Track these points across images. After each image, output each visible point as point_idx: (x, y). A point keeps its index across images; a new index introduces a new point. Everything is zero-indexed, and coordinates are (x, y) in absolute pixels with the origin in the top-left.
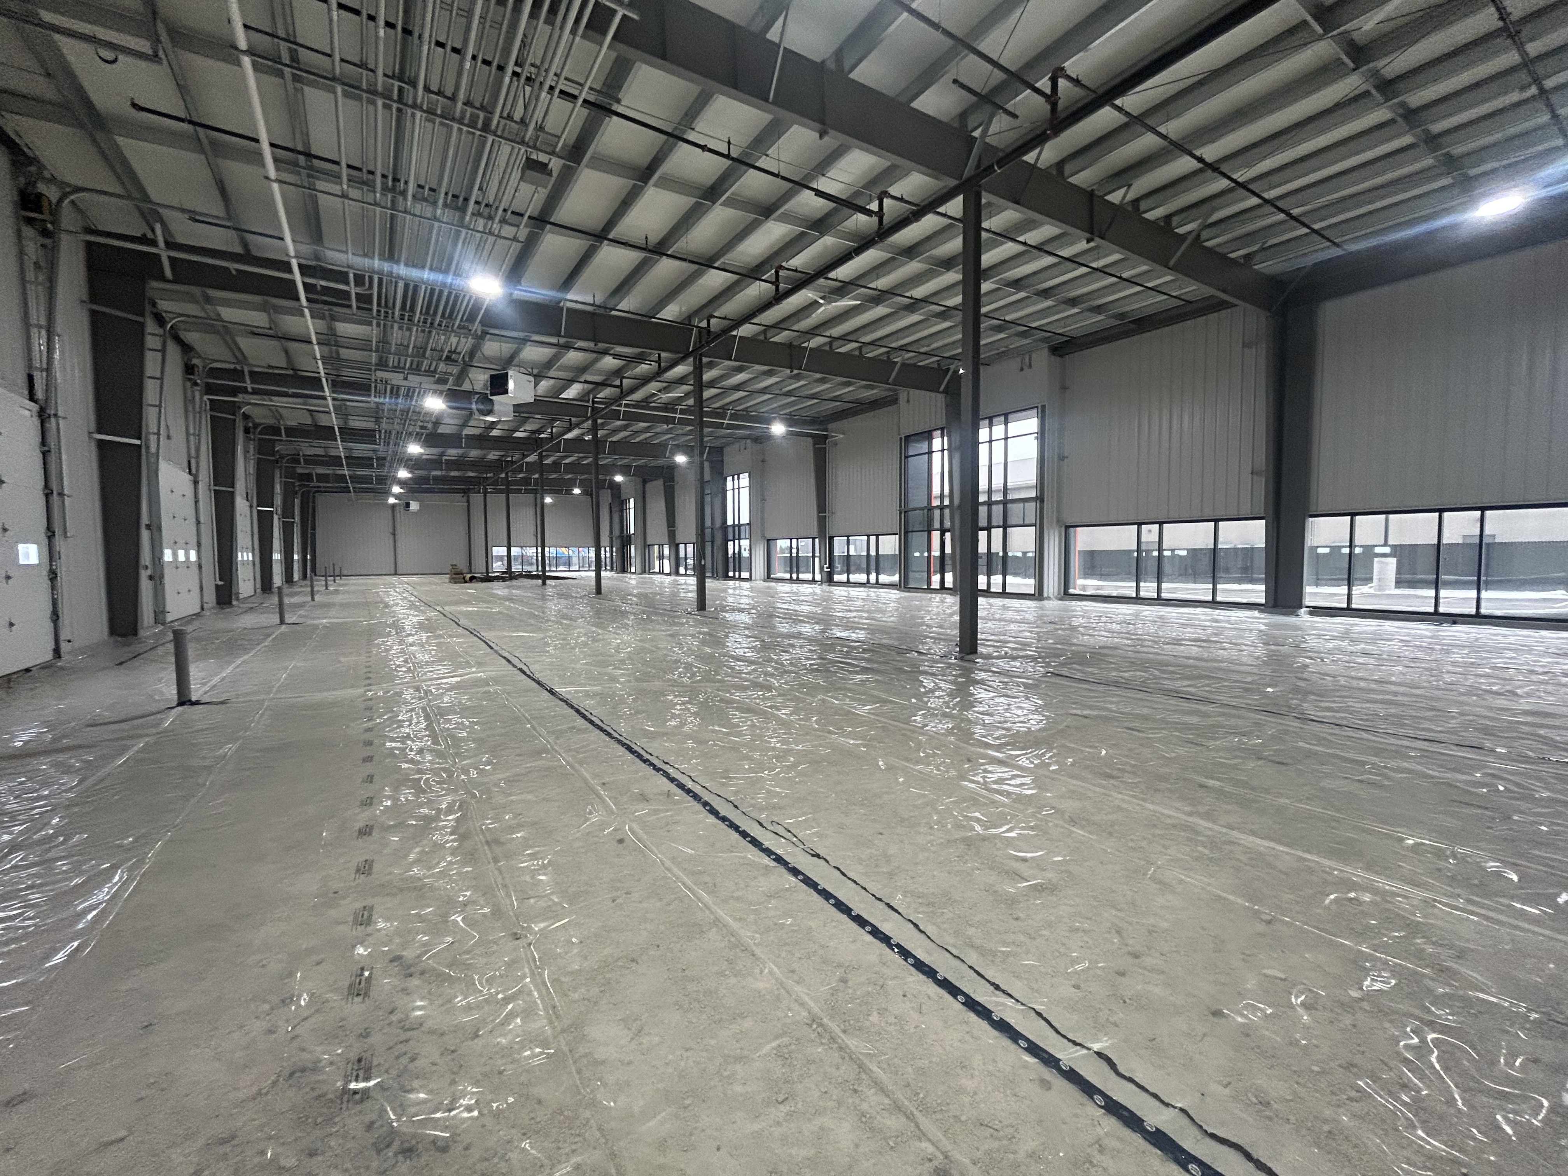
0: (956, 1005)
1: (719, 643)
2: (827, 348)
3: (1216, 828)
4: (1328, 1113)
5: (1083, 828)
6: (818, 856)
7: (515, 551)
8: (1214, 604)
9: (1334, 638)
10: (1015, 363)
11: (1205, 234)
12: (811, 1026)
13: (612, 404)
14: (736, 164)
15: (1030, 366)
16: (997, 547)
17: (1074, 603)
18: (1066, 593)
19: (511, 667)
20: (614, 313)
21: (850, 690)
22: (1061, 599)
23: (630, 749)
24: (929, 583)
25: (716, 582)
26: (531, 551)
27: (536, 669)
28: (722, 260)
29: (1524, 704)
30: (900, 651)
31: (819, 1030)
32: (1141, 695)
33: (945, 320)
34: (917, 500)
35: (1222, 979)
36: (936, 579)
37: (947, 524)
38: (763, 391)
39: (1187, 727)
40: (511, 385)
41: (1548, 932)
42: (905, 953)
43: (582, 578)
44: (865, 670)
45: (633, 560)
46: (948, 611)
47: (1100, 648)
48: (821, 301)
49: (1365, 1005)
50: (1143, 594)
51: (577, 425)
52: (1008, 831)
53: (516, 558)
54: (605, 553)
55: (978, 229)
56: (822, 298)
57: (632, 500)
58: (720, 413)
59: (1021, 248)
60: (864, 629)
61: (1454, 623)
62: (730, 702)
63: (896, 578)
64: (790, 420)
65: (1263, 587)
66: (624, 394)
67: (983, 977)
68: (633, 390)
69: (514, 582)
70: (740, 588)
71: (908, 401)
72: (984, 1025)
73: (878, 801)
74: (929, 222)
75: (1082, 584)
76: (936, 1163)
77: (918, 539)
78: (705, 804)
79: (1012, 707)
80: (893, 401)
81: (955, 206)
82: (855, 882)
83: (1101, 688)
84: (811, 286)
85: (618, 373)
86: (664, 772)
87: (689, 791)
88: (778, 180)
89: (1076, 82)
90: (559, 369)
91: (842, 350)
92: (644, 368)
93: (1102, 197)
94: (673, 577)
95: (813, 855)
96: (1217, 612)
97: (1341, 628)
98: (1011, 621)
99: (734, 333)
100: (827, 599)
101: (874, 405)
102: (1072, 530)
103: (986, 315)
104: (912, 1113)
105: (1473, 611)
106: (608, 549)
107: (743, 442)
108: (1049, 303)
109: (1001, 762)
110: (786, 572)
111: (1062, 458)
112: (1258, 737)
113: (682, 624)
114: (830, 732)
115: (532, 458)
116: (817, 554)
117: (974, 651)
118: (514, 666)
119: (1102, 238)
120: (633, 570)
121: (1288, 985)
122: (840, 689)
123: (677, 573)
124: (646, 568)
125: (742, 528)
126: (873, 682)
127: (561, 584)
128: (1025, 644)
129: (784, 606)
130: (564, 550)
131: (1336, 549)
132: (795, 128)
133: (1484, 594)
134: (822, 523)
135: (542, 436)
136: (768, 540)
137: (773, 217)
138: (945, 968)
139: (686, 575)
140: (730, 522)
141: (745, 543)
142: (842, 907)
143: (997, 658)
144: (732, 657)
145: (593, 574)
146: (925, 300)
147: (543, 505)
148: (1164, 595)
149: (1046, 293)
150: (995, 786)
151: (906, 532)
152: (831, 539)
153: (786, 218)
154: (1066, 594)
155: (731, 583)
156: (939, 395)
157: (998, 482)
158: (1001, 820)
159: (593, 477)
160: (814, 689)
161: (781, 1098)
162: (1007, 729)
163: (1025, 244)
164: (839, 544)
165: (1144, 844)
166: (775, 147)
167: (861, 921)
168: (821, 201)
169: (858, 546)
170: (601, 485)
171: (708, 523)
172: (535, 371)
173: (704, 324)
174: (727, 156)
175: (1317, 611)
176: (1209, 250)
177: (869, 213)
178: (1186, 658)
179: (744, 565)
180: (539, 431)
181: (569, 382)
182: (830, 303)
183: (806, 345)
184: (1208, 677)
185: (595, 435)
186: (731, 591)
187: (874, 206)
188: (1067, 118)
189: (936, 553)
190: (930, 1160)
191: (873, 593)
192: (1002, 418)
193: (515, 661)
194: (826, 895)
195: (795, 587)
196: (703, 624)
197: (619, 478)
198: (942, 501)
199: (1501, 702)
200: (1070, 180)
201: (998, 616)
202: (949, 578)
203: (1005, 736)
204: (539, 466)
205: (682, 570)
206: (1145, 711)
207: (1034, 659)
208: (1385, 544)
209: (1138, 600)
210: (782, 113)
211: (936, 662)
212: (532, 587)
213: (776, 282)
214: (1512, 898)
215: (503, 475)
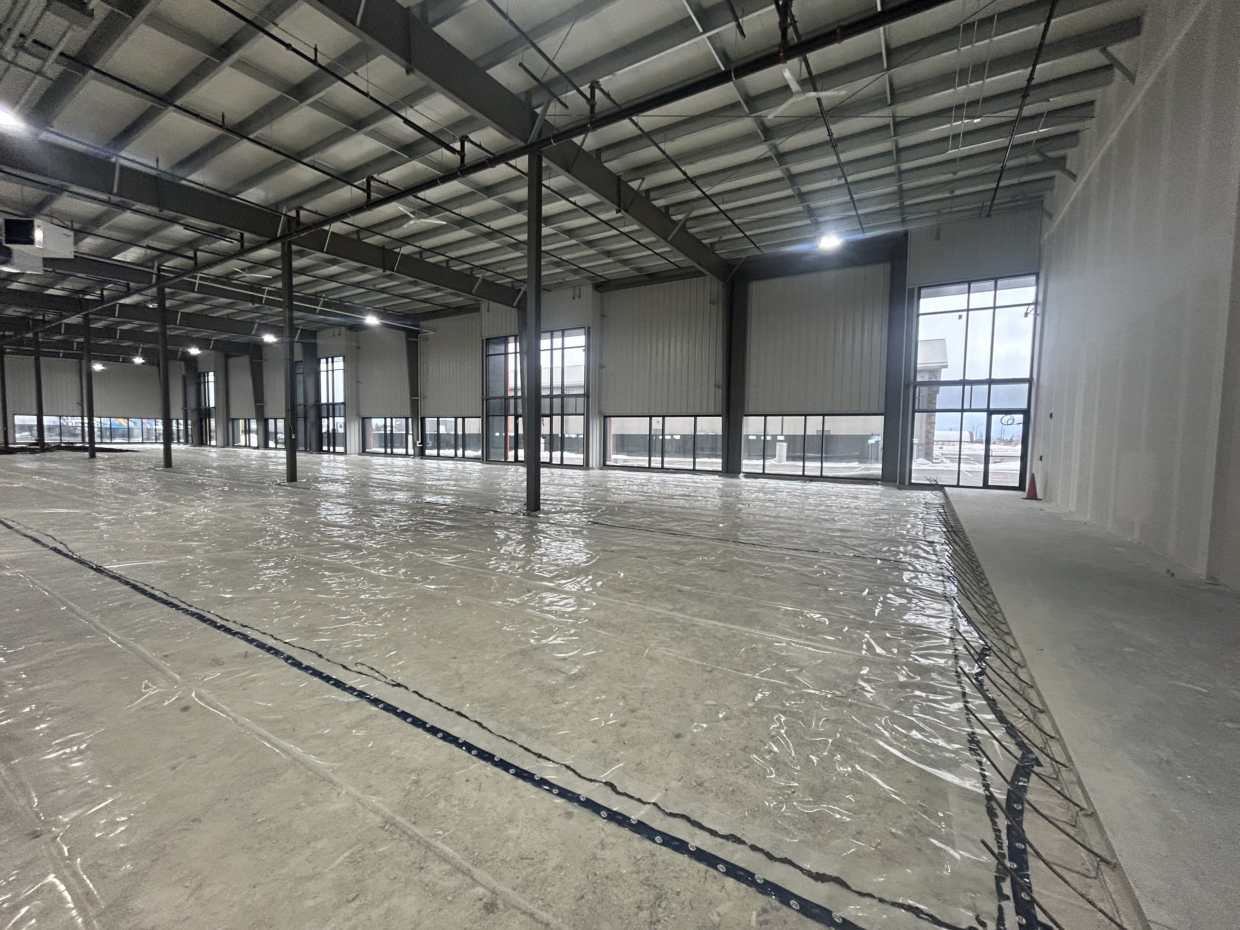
0: (507, 777)
1: (311, 510)
2: (418, 256)
3: (687, 617)
4: (732, 779)
5: (605, 629)
6: (399, 685)
7: (47, 421)
8: (694, 471)
9: (756, 492)
10: (569, 293)
11: (688, 224)
12: (383, 827)
13: (183, 275)
14: (322, 71)
15: (580, 297)
16: (557, 431)
17: (609, 471)
18: (604, 464)
19: (38, 547)
20: (183, 182)
21: (434, 545)
22: (601, 469)
23: (202, 618)
24: (506, 457)
25: (310, 456)
26: (75, 422)
27: (77, 547)
28: (311, 158)
29: (839, 525)
30: (480, 511)
31: (391, 829)
32: (648, 534)
33: (517, 250)
34: (496, 390)
35: (683, 714)
36: (511, 454)
37: (520, 411)
38: (358, 285)
39: (672, 553)
40: (38, 235)
41: (837, 649)
42: (469, 747)
43: (145, 451)
44: (449, 528)
45: (213, 434)
46: (520, 479)
47: (625, 502)
48: (412, 216)
49: (755, 710)
50: (653, 465)
51: (138, 291)
52: (554, 639)
53: (51, 428)
54: (179, 426)
55: (540, 185)
56: (412, 213)
57: (211, 375)
58: (314, 299)
59: (573, 207)
60: (450, 494)
61: (811, 481)
62: (319, 564)
63: (479, 453)
64: (382, 313)
65: (720, 460)
66: (198, 266)
67: (529, 751)
68: (210, 264)
69: (48, 455)
70: (335, 461)
71: (488, 311)
72: (529, 786)
73: (455, 632)
74: (500, 171)
75: (616, 458)
76: (485, 900)
77: (497, 422)
78: (288, 658)
79: (563, 549)
80: (476, 309)
81: (522, 162)
82: (431, 700)
83: (623, 530)
84: (403, 200)
85: (191, 244)
86: (242, 634)
87: (270, 649)
88: (368, 99)
89: (607, 95)
90: (109, 228)
91: (431, 260)
92: (223, 244)
93: (626, 182)
94: (261, 451)
95: (394, 686)
96: (695, 477)
97: (759, 485)
98: (566, 486)
99: (326, 228)
100: (421, 470)
101: (460, 310)
102: (608, 419)
103: (546, 252)
104: (468, 869)
105: (819, 474)
106: (181, 422)
107: (337, 330)
108: (592, 252)
109: (551, 590)
110: (380, 447)
111: (602, 366)
112: (713, 556)
113: (270, 495)
114: (415, 581)
115: (75, 319)
116: (411, 432)
117: (536, 507)
118: (44, 545)
119: (626, 211)
120: (213, 443)
121: (717, 708)
122: (425, 544)
123: (266, 447)
124: (229, 441)
125: (337, 407)
126: (456, 537)
127: (117, 457)
128: (575, 502)
129: (377, 477)
130: (123, 422)
131: (758, 436)
132: (382, 58)
133: (825, 464)
134: (415, 406)
135: (88, 297)
136: (363, 419)
137: (363, 131)
138: (500, 751)
139: (276, 448)
140: (324, 400)
141: (340, 420)
142: (418, 723)
143: (554, 513)
144: (323, 523)
145: (161, 447)
146: (501, 232)
147: (90, 373)
148: (666, 466)
149: (590, 244)
150: (547, 608)
151: (487, 416)
152: (423, 419)
153: (377, 135)
154: (604, 466)
155: (325, 456)
156: (513, 309)
157: (557, 382)
158: (550, 632)
159: (160, 347)
160: (402, 547)
161: (351, 897)
162: (557, 565)
163: (575, 204)
164: (430, 425)
165: (643, 634)
166: (365, 67)
167: (434, 731)
168: (409, 130)
169: (447, 427)
170: (170, 356)
171: (300, 400)
172: (76, 226)
173: (293, 214)
174: (314, 62)
175: (749, 475)
176: (692, 236)
177: (453, 150)
178: (677, 507)
179: (339, 440)
180: (84, 292)
181: (126, 245)
182: (419, 218)
183: (397, 250)
184: (687, 519)
185: (162, 304)
186: (325, 464)
187: (457, 146)
188: (602, 119)
189: (511, 433)
190: (481, 900)
191: (460, 465)
192: (560, 333)
193: (45, 540)
194: (404, 716)
195: (389, 460)
196: (292, 494)
197: (194, 351)
198: (516, 393)
199: (827, 525)
200: (605, 164)
201: (556, 482)
202: (521, 453)
203: (556, 570)
204: (84, 329)
205: (272, 444)
206: (650, 544)
207: (579, 512)
208: (782, 435)
209: (649, 469)
210: (371, 42)
211: (509, 519)
212: (75, 460)
213: (368, 190)
214: (824, 634)
215: (30, 335)
